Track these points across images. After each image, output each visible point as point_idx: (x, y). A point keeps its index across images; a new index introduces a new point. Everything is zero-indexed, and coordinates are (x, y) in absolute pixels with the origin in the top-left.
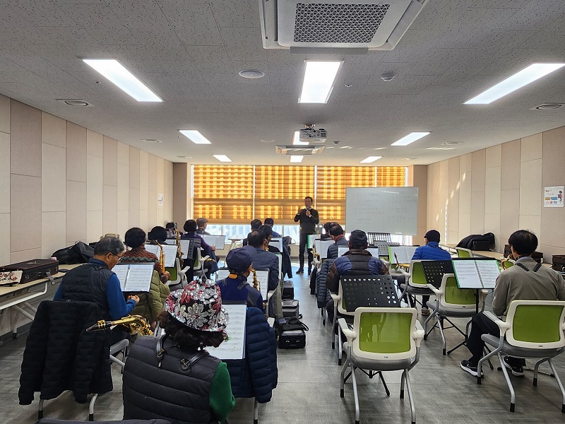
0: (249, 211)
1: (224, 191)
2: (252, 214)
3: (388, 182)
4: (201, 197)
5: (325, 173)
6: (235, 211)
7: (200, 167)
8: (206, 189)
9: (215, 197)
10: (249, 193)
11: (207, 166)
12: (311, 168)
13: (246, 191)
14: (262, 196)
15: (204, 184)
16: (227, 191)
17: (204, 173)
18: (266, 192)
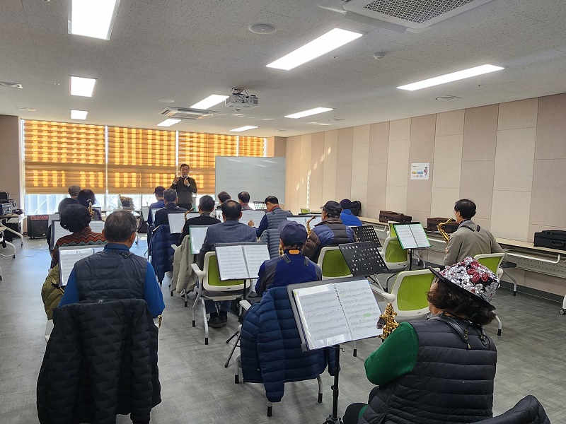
0: (101, 178)
1: (68, 154)
2: (104, 181)
3: (249, 151)
4: (35, 160)
5: (188, 139)
6: (83, 177)
7: (33, 122)
8: (43, 150)
9: (55, 161)
10: (100, 158)
11: (43, 123)
12: (172, 133)
13: (97, 155)
14: (117, 161)
15: (39, 145)
16: (72, 154)
17: (40, 131)
18: (122, 157)
